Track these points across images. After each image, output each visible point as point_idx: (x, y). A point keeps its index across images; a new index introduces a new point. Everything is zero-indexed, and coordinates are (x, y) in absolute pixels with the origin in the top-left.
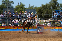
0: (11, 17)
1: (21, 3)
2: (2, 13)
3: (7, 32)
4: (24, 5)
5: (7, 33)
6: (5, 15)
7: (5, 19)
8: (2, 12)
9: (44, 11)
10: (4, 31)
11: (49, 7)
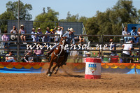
0: (27, 40)
1: (48, 8)
2: (6, 32)
3: (17, 76)
4: (57, 14)
5: (17, 79)
6: (12, 36)
7: (12, 44)
8: (5, 30)
9: (101, 26)
10: (10, 72)
11: (113, 18)
